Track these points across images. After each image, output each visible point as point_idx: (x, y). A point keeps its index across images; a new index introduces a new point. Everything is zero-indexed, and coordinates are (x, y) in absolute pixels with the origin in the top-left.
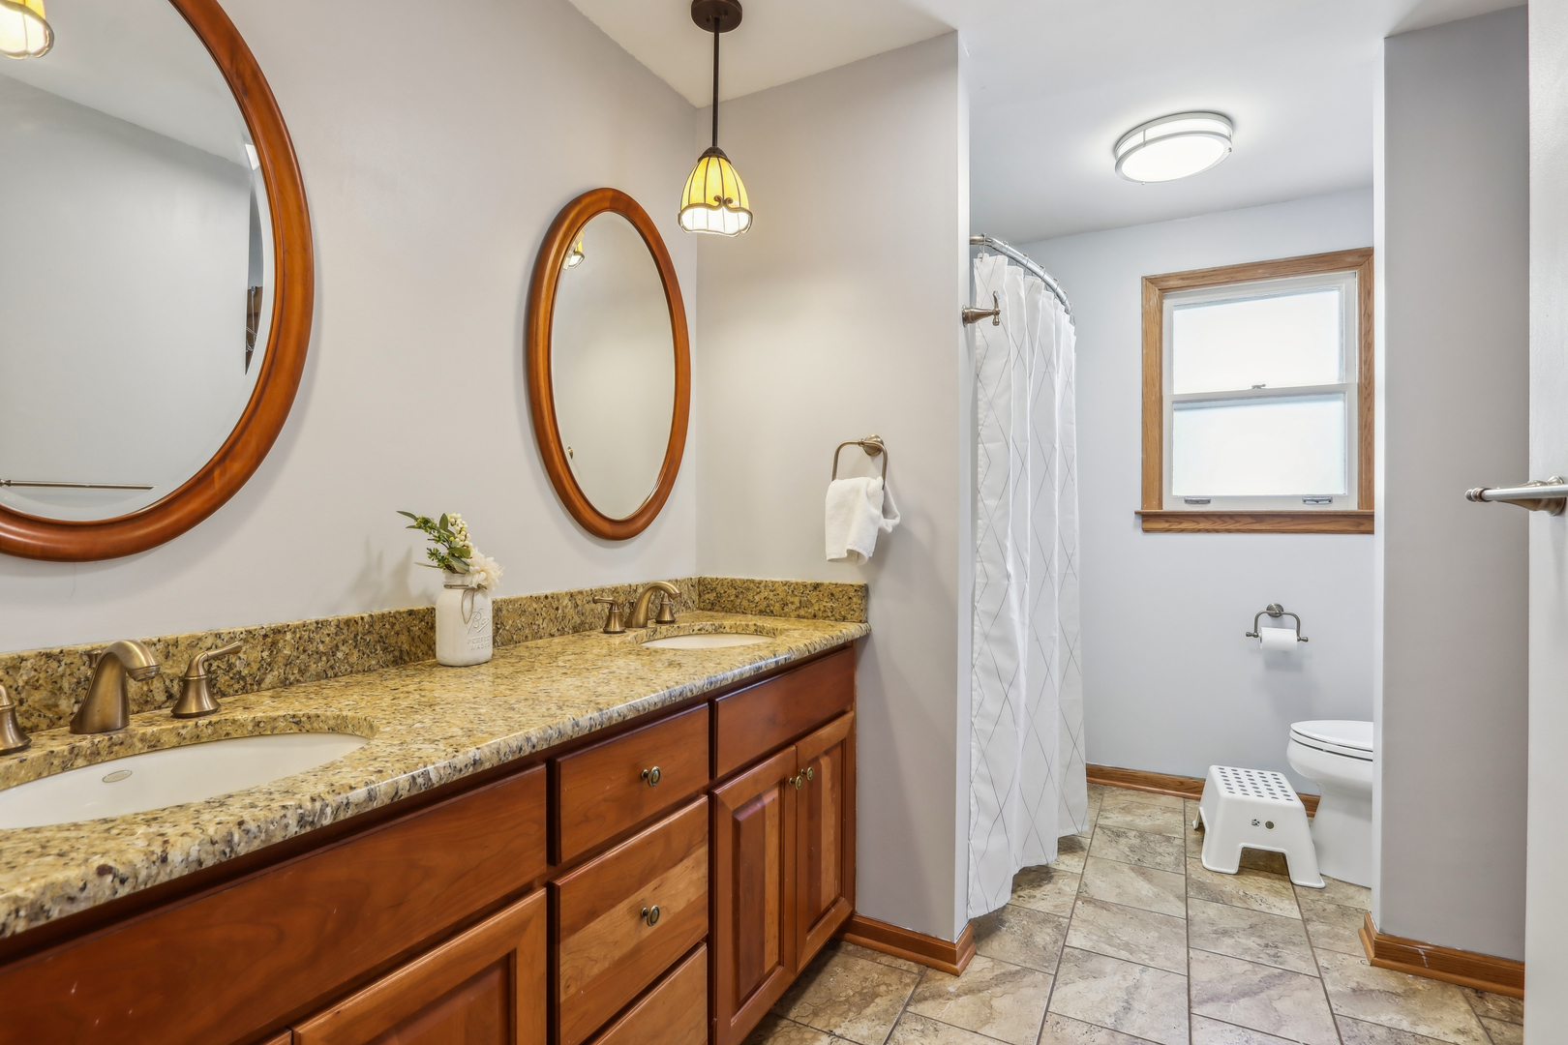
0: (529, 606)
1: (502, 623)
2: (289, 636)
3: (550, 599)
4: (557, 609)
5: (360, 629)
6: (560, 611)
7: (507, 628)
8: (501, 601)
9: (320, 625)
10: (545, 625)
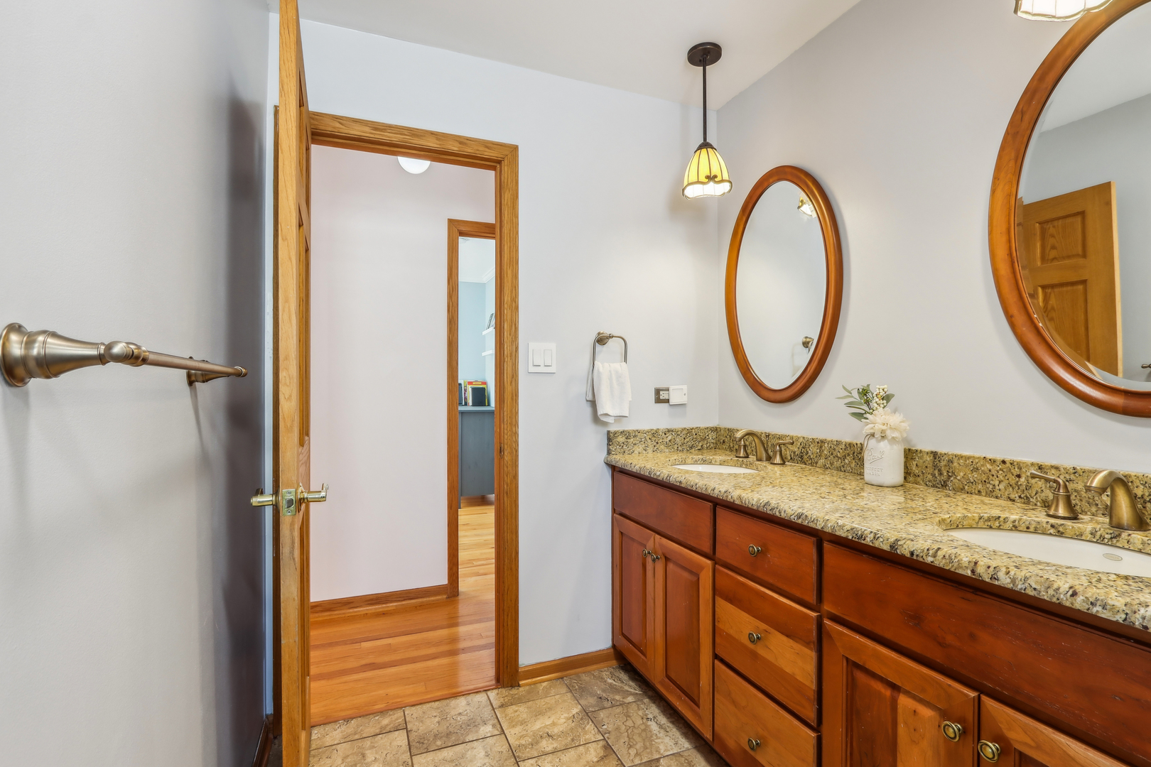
0: (982, 465)
1: (953, 473)
2: (826, 445)
3: (1008, 465)
4: (1019, 476)
5: (856, 450)
6: (1023, 480)
7: (959, 478)
8: (953, 455)
9: (838, 443)
10: (1002, 487)
